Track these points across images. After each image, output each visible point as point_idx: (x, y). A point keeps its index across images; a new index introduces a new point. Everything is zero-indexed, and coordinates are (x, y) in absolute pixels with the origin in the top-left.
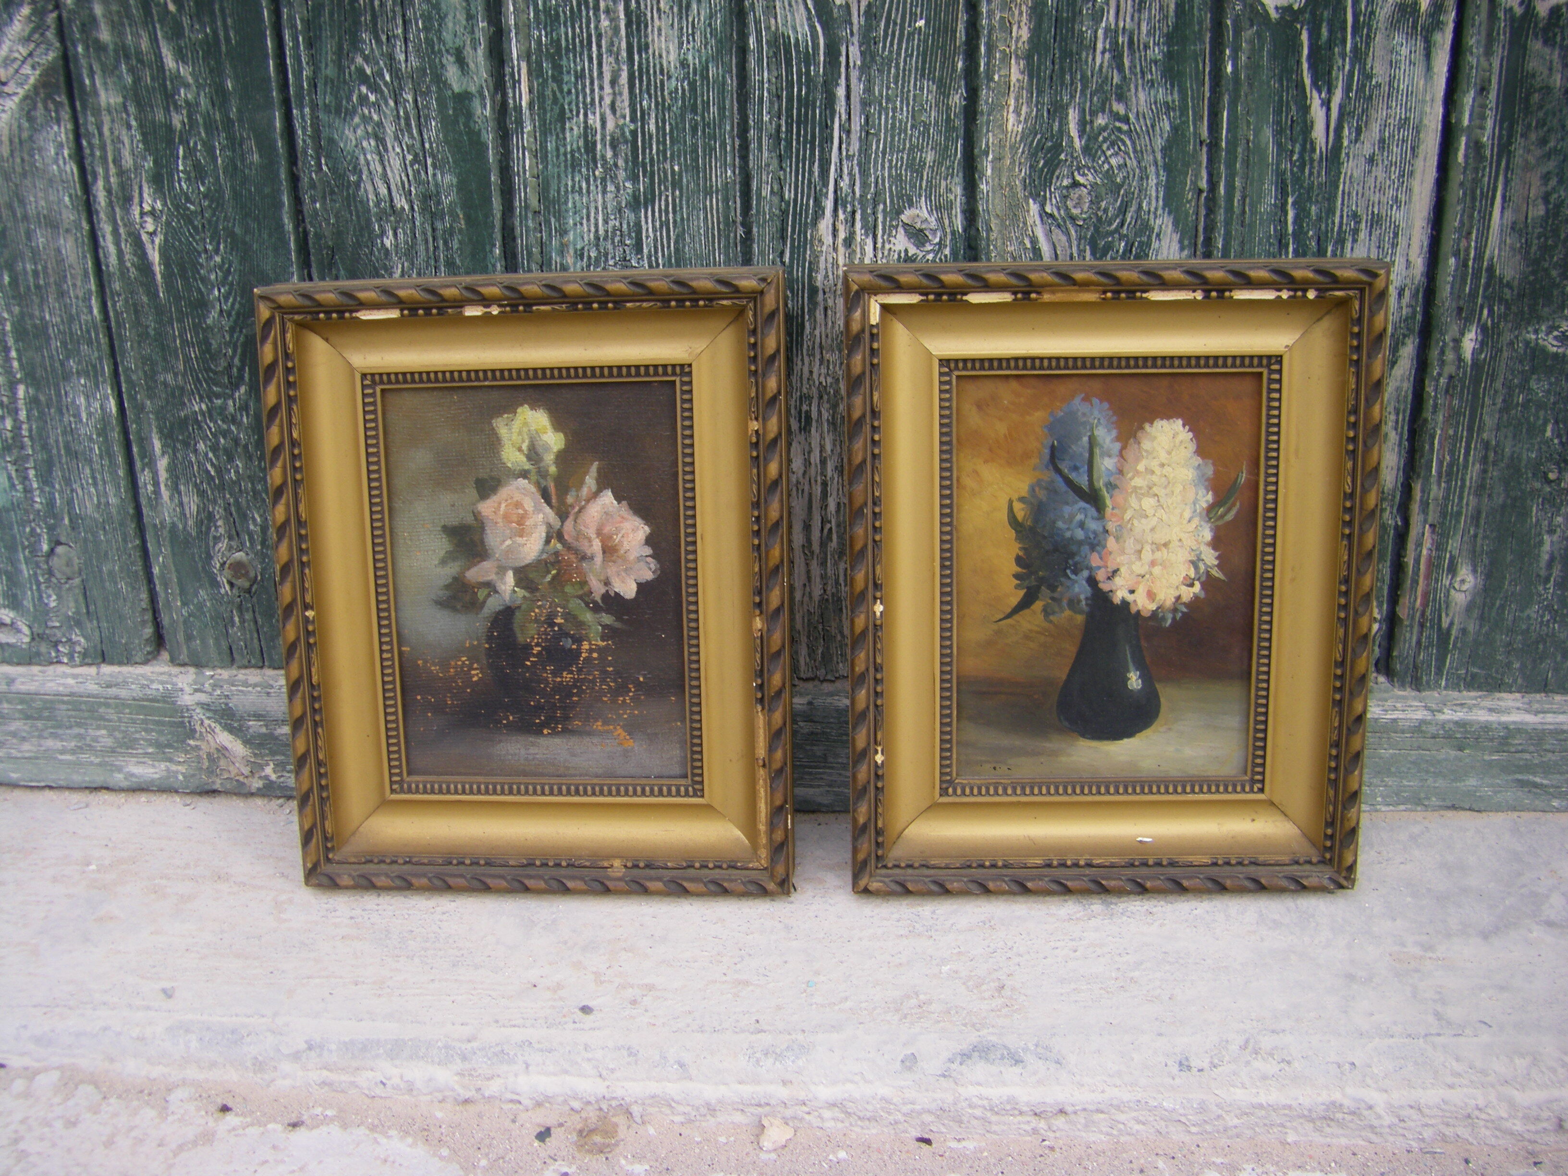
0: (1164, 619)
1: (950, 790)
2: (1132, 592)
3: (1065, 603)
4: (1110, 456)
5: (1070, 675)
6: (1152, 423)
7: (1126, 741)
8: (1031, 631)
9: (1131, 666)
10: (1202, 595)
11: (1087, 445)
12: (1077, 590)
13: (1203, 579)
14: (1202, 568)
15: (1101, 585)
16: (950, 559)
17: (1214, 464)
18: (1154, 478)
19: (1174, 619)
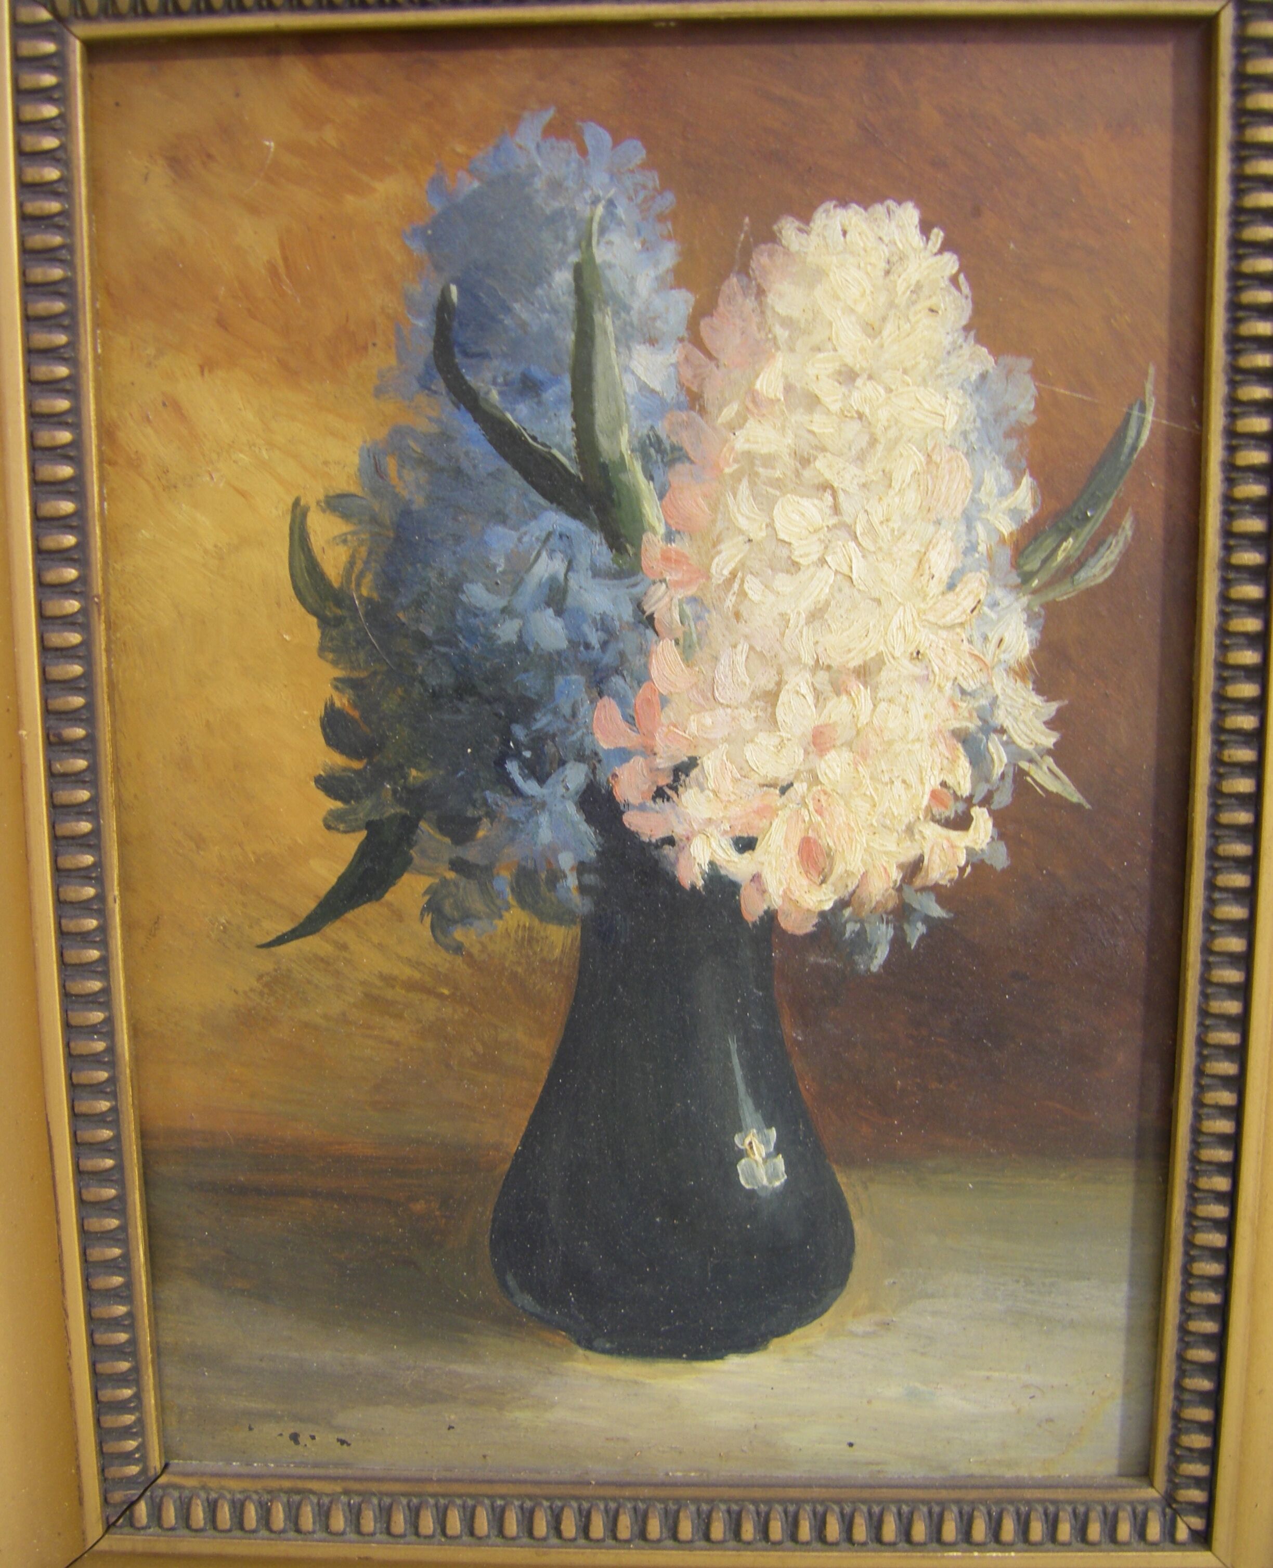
0: (862, 942)
1: (142, 1509)
2: (746, 844)
3: (503, 880)
4: (652, 341)
5: (529, 1139)
6: (805, 216)
7: (734, 1362)
8: (389, 980)
9: (747, 1109)
10: (1000, 859)
11: (569, 302)
12: (545, 835)
13: (1003, 799)
14: (1000, 759)
15: (631, 820)
16: (87, 716)
17: (1036, 373)
18: (820, 424)
19: (898, 943)
